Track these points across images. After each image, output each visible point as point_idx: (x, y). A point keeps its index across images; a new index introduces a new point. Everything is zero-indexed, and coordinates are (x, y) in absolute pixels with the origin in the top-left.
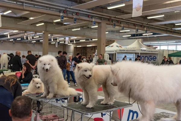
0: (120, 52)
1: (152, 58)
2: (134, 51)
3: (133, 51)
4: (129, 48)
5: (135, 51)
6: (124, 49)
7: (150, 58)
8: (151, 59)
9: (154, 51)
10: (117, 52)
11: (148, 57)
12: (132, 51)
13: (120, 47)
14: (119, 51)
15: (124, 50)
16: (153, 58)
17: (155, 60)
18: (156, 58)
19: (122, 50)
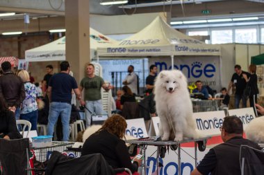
0: (111, 54)
1: (202, 68)
2: (154, 50)
3: (150, 50)
4: (136, 42)
5: (159, 50)
6: (122, 46)
7: (197, 71)
8: (198, 74)
9: (209, 50)
10: (99, 54)
11: (191, 67)
12: (148, 50)
13: (102, 40)
14: (105, 53)
15: (124, 50)
16: (205, 71)
17: (212, 75)
18: (214, 70)
19: (115, 49)
